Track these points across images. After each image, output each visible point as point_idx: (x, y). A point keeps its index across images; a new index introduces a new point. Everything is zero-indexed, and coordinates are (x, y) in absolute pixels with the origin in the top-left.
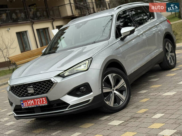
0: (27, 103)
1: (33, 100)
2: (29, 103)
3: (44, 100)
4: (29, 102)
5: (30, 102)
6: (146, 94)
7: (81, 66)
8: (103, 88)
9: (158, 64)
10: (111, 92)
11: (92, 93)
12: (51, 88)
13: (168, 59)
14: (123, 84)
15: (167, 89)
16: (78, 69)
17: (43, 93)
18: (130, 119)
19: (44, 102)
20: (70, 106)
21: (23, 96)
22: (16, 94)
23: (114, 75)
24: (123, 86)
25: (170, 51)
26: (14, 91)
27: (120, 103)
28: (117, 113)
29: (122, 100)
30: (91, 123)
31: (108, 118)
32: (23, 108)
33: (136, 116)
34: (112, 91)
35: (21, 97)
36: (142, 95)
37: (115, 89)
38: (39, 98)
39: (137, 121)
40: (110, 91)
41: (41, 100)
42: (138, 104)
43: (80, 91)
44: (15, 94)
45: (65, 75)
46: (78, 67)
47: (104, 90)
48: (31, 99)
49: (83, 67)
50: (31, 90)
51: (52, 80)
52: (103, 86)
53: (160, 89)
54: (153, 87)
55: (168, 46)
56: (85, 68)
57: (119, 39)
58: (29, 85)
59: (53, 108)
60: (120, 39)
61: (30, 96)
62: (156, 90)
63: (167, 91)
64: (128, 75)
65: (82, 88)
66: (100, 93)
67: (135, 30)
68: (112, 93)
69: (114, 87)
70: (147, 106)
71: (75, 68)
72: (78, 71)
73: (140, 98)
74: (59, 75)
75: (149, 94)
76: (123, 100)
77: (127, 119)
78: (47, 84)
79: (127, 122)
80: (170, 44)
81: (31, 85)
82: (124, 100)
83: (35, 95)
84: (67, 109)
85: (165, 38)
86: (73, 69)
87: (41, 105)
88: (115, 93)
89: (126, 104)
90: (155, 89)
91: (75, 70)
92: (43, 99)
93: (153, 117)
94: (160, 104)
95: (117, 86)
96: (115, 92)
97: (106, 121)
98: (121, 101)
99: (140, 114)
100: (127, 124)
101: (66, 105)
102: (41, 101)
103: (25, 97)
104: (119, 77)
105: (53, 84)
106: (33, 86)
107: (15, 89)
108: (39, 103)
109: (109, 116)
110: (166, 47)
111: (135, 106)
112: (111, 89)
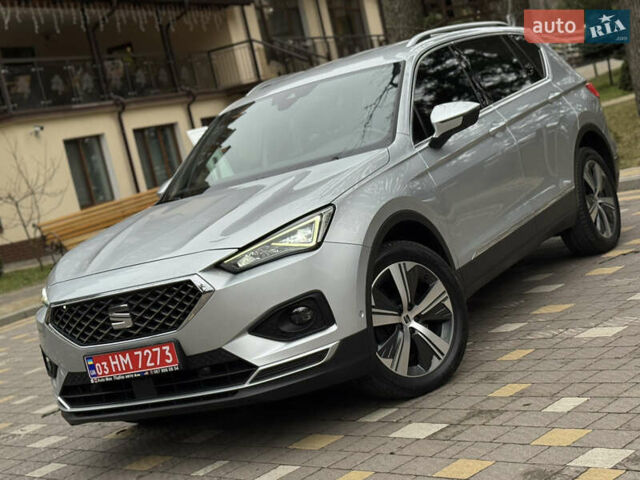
0: (109, 365)
1: (127, 355)
2: (115, 366)
3: (167, 353)
4: (114, 360)
5: (117, 362)
6: (520, 335)
7: (294, 233)
8: (374, 310)
9: (557, 235)
10: (401, 324)
11: (334, 328)
12: (190, 308)
13: (593, 216)
14: (441, 299)
15: (593, 317)
16: (287, 244)
17: (163, 328)
18: (467, 418)
19: (168, 361)
20: (258, 374)
21: (93, 341)
22: (71, 335)
23: (410, 265)
24: (441, 305)
25: (599, 188)
26: (63, 323)
27: (430, 365)
28: (420, 398)
29: (439, 355)
30: (331, 434)
31: (390, 415)
32: (92, 381)
33: (486, 406)
34: (404, 322)
35: (87, 343)
36: (507, 340)
37: (412, 315)
38: (150, 346)
39: (492, 422)
40: (397, 321)
41: (157, 352)
42: (495, 367)
43: (293, 322)
44: (65, 333)
45: (240, 265)
46: (284, 237)
47: (373, 316)
48: (123, 351)
49: (302, 238)
50: (122, 320)
51: (197, 281)
52: (373, 304)
53: (568, 317)
54: (542, 310)
55: (592, 172)
56: (310, 240)
57: (425, 144)
58: (116, 299)
59: (196, 380)
60: (427, 144)
61: (119, 339)
62: (554, 320)
63: (593, 324)
64: (457, 268)
65: (301, 309)
66: (364, 326)
67: (480, 115)
68: (402, 329)
69: (410, 307)
70: (526, 374)
71: (276, 241)
72: (286, 251)
73: (500, 347)
74: (218, 266)
75: (528, 334)
76: (442, 354)
77: (457, 418)
78: (179, 295)
79: (459, 428)
80: (597, 168)
81: (121, 302)
82: (445, 353)
83: (138, 336)
84: (247, 385)
85: (581, 146)
86: (269, 244)
87: (156, 372)
88: (413, 330)
89: (450, 367)
90: (548, 318)
91: (273, 247)
92: (164, 348)
93: (549, 409)
94: (569, 367)
95: (422, 304)
96: (414, 324)
97: (383, 427)
98: (434, 357)
99: (503, 401)
100: (459, 433)
101: (243, 368)
102: (155, 356)
103: (102, 342)
104: (427, 274)
105: (200, 295)
106: (130, 306)
107: (66, 317)
108: (149, 364)
109: (395, 410)
110: (587, 177)
111: (484, 375)
112: (400, 315)
